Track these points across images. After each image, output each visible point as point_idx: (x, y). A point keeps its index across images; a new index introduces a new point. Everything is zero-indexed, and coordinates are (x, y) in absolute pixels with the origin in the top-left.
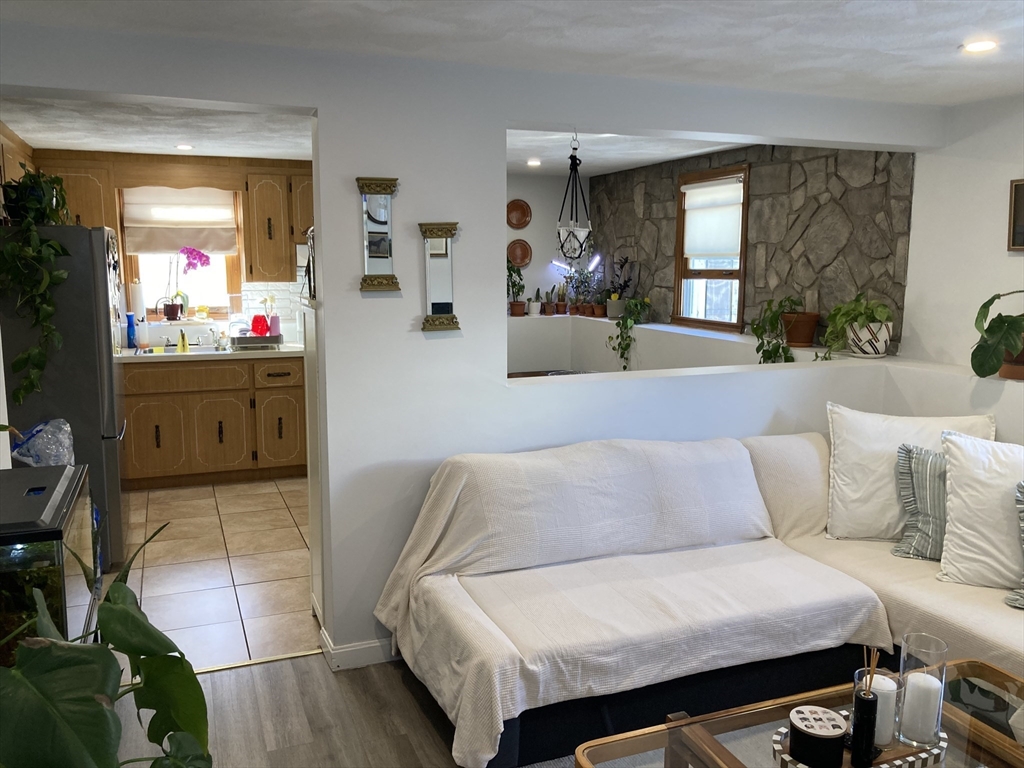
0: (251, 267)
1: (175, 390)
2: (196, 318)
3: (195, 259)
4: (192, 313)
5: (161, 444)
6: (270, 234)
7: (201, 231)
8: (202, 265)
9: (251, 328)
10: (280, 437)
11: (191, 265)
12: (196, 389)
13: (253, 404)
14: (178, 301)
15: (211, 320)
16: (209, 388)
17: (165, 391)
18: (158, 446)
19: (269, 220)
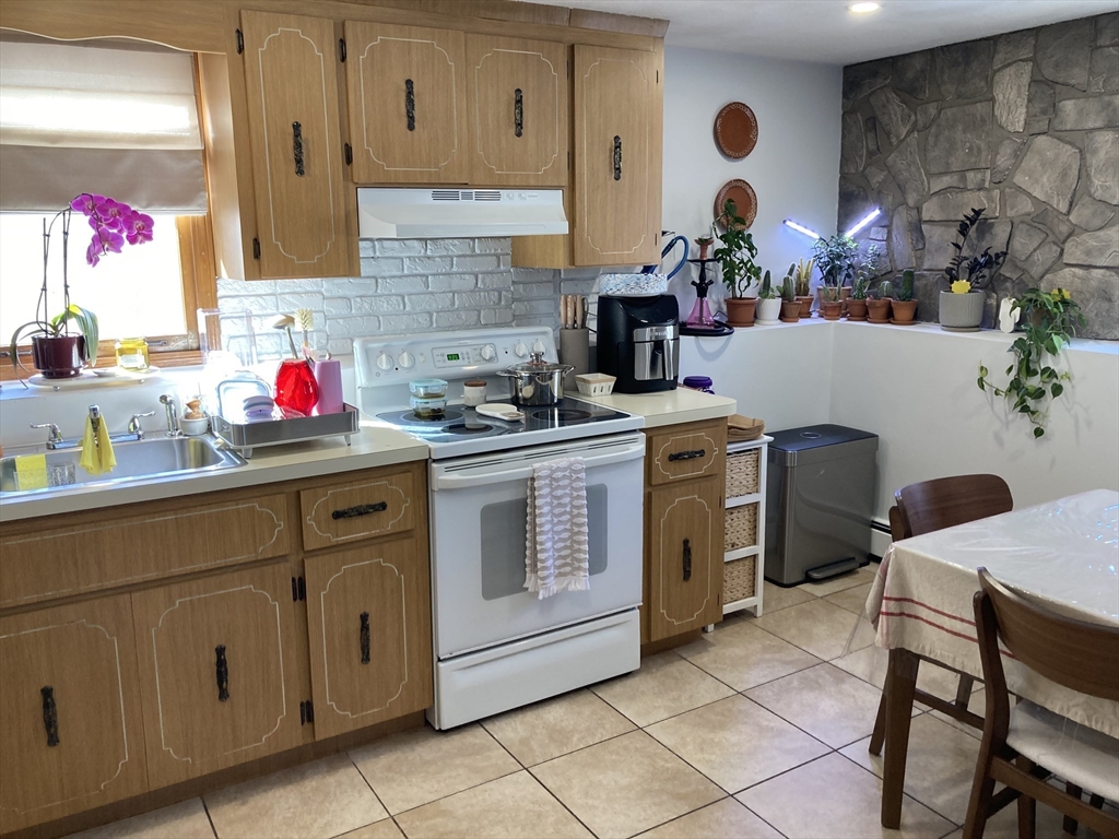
0: (256, 242)
1: (94, 586)
2: (120, 370)
3: (113, 225)
4: (109, 355)
5: (61, 734)
6: (299, 161)
7: (117, 156)
8: (133, 240)
9: (273, 394)
10: (366, 658)
11: (103, 242)
12: (153, 575)
13: (299, 590)
14: (73, 329)
15: (158, 373)
16: (189, 568)
17: (66, 592)
18: (53, 740)
19: (297, 127)
